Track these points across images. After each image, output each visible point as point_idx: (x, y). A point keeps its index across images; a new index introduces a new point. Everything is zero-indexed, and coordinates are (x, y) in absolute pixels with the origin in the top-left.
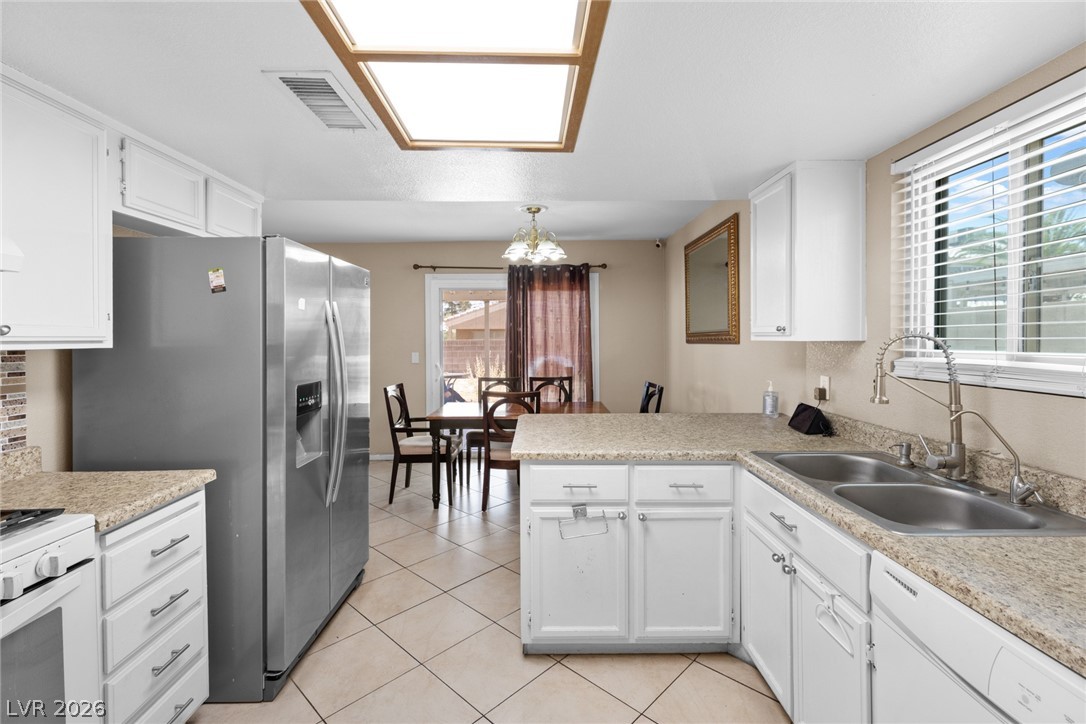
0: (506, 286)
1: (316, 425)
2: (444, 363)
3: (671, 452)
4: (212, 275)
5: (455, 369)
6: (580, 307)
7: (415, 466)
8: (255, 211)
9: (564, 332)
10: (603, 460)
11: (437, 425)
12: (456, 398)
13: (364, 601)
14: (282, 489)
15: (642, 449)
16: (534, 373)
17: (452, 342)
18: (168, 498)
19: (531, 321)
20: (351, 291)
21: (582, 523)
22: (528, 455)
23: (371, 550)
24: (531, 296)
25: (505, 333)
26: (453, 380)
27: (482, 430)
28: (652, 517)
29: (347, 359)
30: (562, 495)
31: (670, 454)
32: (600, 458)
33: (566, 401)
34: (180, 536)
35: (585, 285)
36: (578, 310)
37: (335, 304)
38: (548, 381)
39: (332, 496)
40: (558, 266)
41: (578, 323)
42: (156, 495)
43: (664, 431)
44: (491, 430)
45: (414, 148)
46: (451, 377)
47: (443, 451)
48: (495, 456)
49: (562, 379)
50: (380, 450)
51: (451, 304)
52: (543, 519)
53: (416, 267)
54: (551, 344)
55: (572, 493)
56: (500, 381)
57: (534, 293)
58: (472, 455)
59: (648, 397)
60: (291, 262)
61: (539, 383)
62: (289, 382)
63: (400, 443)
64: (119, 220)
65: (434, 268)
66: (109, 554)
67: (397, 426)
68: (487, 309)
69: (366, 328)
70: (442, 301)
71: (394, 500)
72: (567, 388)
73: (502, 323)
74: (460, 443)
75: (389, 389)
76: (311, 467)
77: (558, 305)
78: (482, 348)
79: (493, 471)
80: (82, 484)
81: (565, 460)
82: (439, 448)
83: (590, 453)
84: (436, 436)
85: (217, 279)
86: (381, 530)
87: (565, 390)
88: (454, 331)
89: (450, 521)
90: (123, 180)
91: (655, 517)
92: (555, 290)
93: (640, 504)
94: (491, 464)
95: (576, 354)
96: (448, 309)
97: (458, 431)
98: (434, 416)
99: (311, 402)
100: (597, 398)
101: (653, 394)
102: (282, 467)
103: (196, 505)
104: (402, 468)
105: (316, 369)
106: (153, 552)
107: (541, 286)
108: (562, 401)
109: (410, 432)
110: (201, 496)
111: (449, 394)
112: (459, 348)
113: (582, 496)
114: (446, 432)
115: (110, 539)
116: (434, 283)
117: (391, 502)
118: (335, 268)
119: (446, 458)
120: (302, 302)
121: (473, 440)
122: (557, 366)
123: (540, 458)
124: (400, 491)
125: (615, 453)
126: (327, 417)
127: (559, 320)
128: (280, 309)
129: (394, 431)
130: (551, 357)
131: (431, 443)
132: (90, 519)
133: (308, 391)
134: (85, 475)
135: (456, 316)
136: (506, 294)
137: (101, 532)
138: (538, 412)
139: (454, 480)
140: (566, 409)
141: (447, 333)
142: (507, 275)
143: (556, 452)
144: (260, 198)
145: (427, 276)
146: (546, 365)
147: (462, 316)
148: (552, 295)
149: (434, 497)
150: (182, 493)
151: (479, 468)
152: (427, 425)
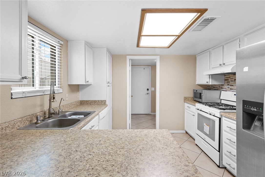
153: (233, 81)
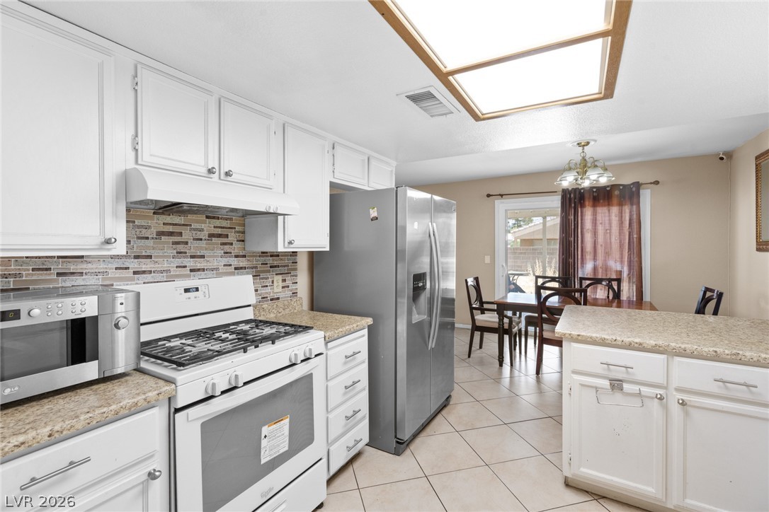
0: (560, 205)
1: (424, 298)
2: (509, 264)
3: (717, 350)
4: (371, 211)
5: (519, 269)
6: (630, 220)
7: (486, 335)
8: (392, 171)
9: (613, 240)
10: (641, 348)
11: (502, 308)
12: (518, 289)
13: (451, 415)
14: (405, 335)
15: (682, 343)
16: (583, 274)
17: (517, 249)
18: (352, 330)
19: (582, 232)
20: (445, 215)
21: (618, 395)
22: (570, 335)
23: (455, 384)
24: (582, 212)
25: (558, 241)
26: (516, 277)
27: (536, 315)
28: (692, 404)
29: (441, 260)
30: (600, 369)
31: (716, 352)
32: (636, 345)
33: (614, 298)
34: (357, 351)
35: (635, 200)
36: (627, 223)
37: (434, 224)
38: (596, 281)
39: (432, 344)
40: (608, 186)
41: (627, 234)
42: (347, 327)
43: (713, 331)
44: (544, 316)
45: (484, 119)
46: (515, 275)
47: (506, 326)
48: (546, 335)
49: (610, 280)
50: (462, 320)
51: (517, 220)
52: (582, 385)
53: (489, 196)
54: (600, 251)
55: (609, 369)
56: (553, 279)
57: (584, 210)
58: (529, 333)
59: (705, 301)
60: (411, 199)
61: (588, 282)
62: (408, 273)
63: (476, 317)
64: (333, 185)
65: (502, 195)
66: (330, 353)
67: (474, 306)
68: (544, 223)
69: (454, 239)
70: (507, 218)
71: (472, 355)
72: (616, 288)
73: (556, 234)
74: (520, 322)
75: (468, 280)
76: (420, 324)
77: (607, 218)
78: (541, 253)
79: (545, 346)
80: (318, 318)
81: (603, 343)
82: (503, 324)
83: (627, 340)
84: (501, 316)
85: (374, 213)
86: (462, 373)
87: (613, 290)
88: (519, 240)
89: (511, 377)
90: (333, 165)
91: (696, 405)
92: (605, 206)
93: (679, 390)
94: (543, 341)
95: (626, 259)
96: (514, 224)
97: (518, 313)
98: (501, 301)
99: (421, 284)
100: (647, 298)
101: (710, 299)
102: (405, 321)
103: (363, 336)
104: (477, 334)
105: (423, 265)
106: (346, 356)
107: (591, 203)
108: (611, 297)
109: (483, 311)
110: (365, 331)
111: (513, 287)
112: (521, 253)
113: (619, 374)
114: (509, 313)
115: (330, 345)
116: (501, 206)
117: (469, 357)
118: (435, 201)
119: (508, 332)
120: (416, 224)
121: (530, 322)
122: (606, 269)
123: (580, 338)
124: (475, 351)
125: (653, 343)
126: (429, 296)
127: (608, 231)
128: (404, 228)
129: (472, 309)
130: (600, 263)
131: (497, 320)
132: (322, 334)
133: (419, 278)
134: (318, 313)
135: (520, 229)
136: (559, 210)
137: (327, 341)
138: (585, 304)
139: (515, 349)
140: (615, 304)
141: (513, 242)
142: (560, 197)
143: (594, 335)
144: (394, 163)
145: (496, 201)
146: (595, 269)
147: (525, 229)
148: (602, 211)
149: (499, 357)
150: (358, 328)
151: (535, 343)
152: (495, 307)
153: (201, 239)
